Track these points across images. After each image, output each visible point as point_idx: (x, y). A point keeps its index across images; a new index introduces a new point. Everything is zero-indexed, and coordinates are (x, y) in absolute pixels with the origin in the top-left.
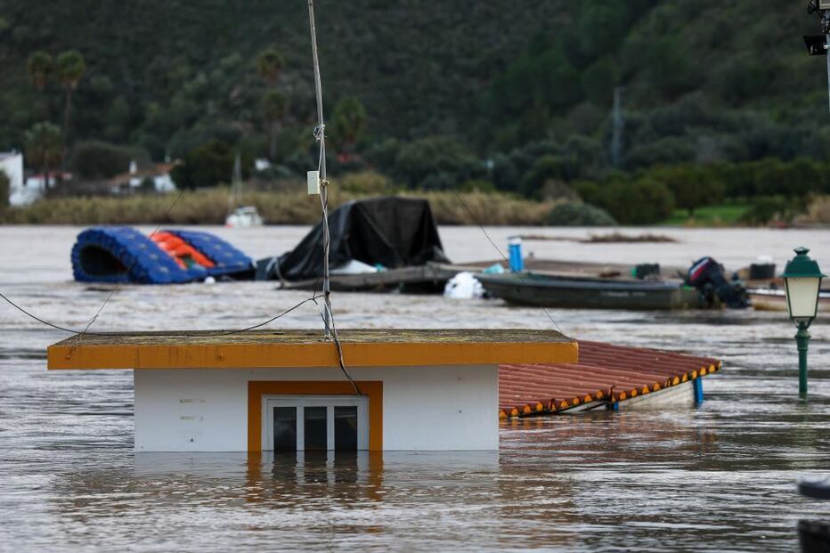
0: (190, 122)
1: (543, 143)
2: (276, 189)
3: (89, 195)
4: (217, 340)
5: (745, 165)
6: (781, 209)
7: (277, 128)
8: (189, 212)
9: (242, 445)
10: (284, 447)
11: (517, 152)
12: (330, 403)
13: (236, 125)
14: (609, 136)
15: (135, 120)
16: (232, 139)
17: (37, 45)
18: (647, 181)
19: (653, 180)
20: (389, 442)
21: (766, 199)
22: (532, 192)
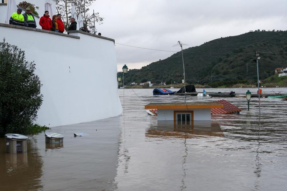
0: (167, 78)
1: (204, 79)
2: (176, 84)
3: (157, 85)
4: (169, 105)
5: (225, 81)
6: (229, 86)
7: (176, 78)
8: (167, 87)
9: (173, 119)
10: (179, 120)
11: (201, 80)
12: (186, 114)
13: (172, 78)
14: (211, 79)
15: (162, 78)
16: (172, 79)
17: (152, 70)
18: (215, 83)
19: (216, 83)
20: (194, 119)
21: (228, 85)
22: (203, 84)
